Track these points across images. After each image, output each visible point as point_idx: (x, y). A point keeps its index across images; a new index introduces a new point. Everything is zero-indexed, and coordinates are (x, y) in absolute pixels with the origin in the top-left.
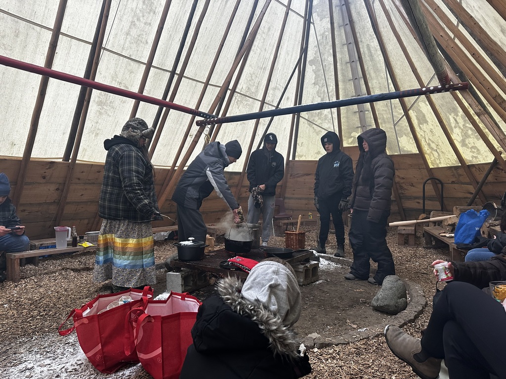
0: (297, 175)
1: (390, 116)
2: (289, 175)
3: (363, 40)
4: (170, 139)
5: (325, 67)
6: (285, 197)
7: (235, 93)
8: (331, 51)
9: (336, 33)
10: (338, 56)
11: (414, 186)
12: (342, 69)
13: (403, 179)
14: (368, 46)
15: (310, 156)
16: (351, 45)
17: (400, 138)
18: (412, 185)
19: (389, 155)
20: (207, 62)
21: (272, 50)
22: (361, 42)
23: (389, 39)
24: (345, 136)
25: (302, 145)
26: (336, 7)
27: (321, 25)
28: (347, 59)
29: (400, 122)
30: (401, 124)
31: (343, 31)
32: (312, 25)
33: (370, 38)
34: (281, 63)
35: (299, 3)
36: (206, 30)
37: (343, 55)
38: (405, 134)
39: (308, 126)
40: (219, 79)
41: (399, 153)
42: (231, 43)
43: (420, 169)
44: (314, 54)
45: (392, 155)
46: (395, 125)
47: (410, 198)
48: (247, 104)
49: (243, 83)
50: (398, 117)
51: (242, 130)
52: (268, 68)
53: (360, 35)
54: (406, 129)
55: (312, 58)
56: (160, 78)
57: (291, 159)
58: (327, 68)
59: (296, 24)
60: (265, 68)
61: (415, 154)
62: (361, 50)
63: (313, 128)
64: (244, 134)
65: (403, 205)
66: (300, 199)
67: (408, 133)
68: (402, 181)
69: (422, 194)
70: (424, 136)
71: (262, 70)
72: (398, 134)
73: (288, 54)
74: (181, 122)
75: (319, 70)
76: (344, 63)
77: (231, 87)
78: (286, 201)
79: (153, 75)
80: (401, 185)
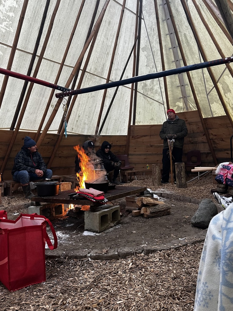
0: (137, 137)
1: (204, 88)
2: (131, 137)
3: (181, 30)
4: (36, 108)
5: (154, 52)
6: (128, 154)
7: (86, 73)
8: (158, 40)
9: (160, 26)
10: (163, 44)
11: (223, 141)
12: (167, 54)
13: (216, 135)
14: (185, 34)
15: (146, 122)
16: (172, 34)
17: (211, 104)
18: (223, 140)
19: (205, 118)
20: (62, 47)
21: (113, 39)
22: (180, 32)
23: (200, 29)
24: (171, 106)
25: (139, 113)
26: (160, 5)
27: (149, 19)
28: (170, 46)
29: (211, 92)
30: (212, 93)
31: (166, 24)
32: (142, 21)
33: (186, 28)
34: (120, 49)
35: (132, 3)
36: (59, 21)
37: (167, 42)
38: (215, 101)
39: (144, 99)
40: (71, 61)
41: (212, 116)
42: (80, 32)
43: (227, 127)
44: (145, 43)
45: (206, 118)
46: (207, 95)
47: (221, 150)
48: (95, 82)
49: (91, 65)
50: (209, 89)
51: (92, 102)
52: (110, 53)
53: (179, 27)
54: (216, 98)
55: (144, 46)
56: (24, 59)
57: (132, 124)
58: (155, 53)
59: (130, 20)
60: (108, 54)
61: (224, 116)
62: (180, 38)
63: (147, 100)
64: (94, 105)
65: (217, 156)
66: (140, 155)
67: (218, 101)
68: (215, 137)
69: (229, 147)
70: (228, 102)
71: (106, 55)
72: (210, 101)
73: (126, 43)
74: (44, 94)
75: (150, 55)
76: (168, 49)
77: (82, 68)
78: (130, 157)
79: (18, 56)
80: (214, 140)
